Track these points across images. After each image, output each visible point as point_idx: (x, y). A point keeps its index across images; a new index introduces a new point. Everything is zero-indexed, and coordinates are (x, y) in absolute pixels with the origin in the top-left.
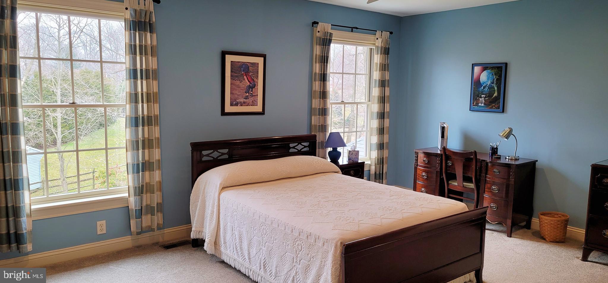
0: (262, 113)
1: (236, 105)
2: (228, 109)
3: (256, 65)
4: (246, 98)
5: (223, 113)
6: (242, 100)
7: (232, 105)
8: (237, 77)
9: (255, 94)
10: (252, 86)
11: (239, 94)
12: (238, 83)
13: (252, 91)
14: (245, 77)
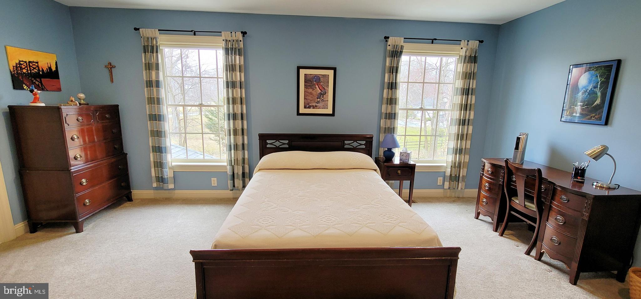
0: (333, 115)
1: (309, 107)
2: (302, 110)
3: (326, 77)
4: (318, 102)
5: (299, 114)
6: (314, 104)
7: (305, 107)
8: (310, 86)
9: (326, 100)
10: (323, 93)
11: (312, 99)
12: (310, 90)
13: (323, 97)
14: (317, 86)
